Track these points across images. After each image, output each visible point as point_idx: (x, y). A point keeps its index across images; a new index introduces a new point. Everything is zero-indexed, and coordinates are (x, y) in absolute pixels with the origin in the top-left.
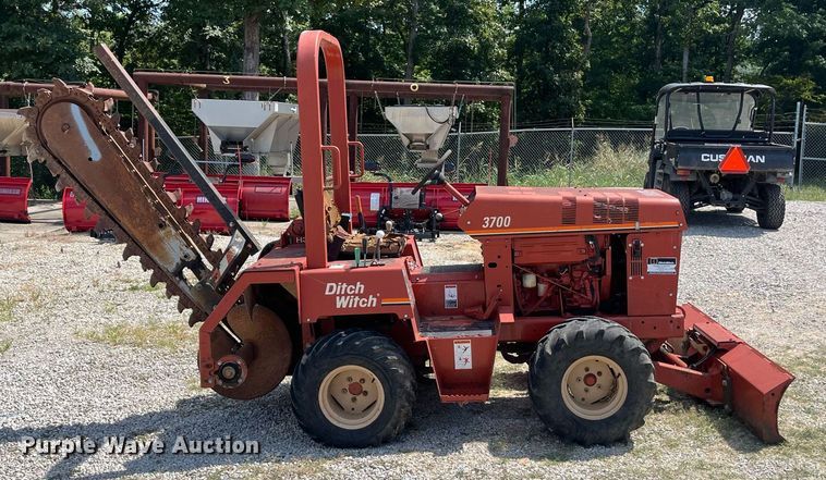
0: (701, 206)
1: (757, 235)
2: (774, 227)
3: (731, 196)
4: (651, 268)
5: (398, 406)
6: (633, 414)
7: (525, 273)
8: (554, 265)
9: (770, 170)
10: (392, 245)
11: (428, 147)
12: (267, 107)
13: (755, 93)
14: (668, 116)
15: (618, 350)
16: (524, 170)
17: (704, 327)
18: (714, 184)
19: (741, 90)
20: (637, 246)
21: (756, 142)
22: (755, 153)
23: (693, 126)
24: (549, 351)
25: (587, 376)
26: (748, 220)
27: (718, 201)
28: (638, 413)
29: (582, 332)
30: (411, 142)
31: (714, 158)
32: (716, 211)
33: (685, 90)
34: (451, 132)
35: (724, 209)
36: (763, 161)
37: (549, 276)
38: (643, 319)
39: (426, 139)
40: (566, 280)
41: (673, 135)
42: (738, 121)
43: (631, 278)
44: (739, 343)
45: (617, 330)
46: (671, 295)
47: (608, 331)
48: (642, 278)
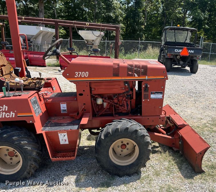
0: (174, 66)
1: (190, 75)
2: (195, 73)
3: (183, 63)
4: (152, 96)
5: (29, 164)
6: (141, 163)
7: (97, 98)
8: (111, 94)
9: (195, 55)
10: (31, 84)
11: (93, 44)
12: (38, 28)
13: (192, 31)
14: (165, 37)
15: (134, 136)
16: (126, 53)
17: (173, 116)
18: (178, 59)
19: (187, 30)
20: (146, 87)
21: (191, 46)
22: (191, 49)
23: (173, 40)
24: (103, 137)
25: (122, 145)
26: (187, 70)
27: (179, 64)
28: (143, 162)
29: (118, 129)
30: (88, 42)
31: (179, 51)
32: (178, 67)
33: (171, 29)
34: (101, 40)
35: (180, 66)
36: (193, 52)
37: (109, 99)
38: (148, 117)
39: (93, 41)
40: (116, 101)
41: (167, 43)
42: (186, 40)
43: (143, 100)
44: (186, 125)
45: (135, 126)
46: (160, 107)
47: (131, 127)
48: (148, 100)
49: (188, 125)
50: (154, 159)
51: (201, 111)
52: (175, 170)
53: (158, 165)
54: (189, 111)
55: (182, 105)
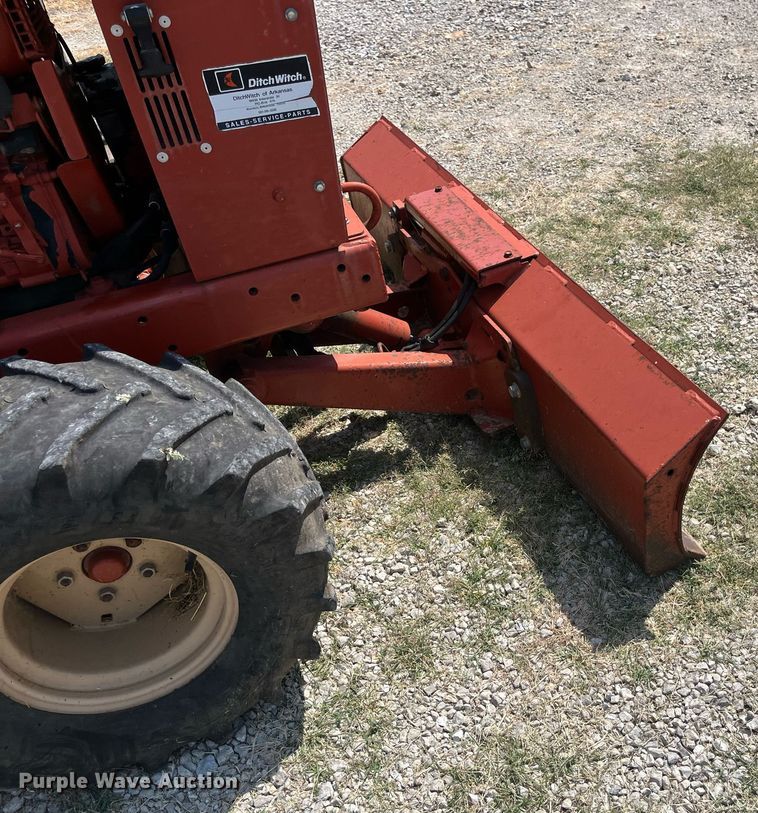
4: (228, 107)
17: (427, 204)
38: (250, 280)
43: (163, 157)
44: (530, 259)
45: (126, 421)
46: (320, 187)
47: (91, 447)
48: (206, 148)
49: (540, 259)
50: (371, 527)
51: (572, 114)
52: (516, 584)
53: (401, 572)
54: (508, 127)
55: (463, 93)
